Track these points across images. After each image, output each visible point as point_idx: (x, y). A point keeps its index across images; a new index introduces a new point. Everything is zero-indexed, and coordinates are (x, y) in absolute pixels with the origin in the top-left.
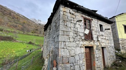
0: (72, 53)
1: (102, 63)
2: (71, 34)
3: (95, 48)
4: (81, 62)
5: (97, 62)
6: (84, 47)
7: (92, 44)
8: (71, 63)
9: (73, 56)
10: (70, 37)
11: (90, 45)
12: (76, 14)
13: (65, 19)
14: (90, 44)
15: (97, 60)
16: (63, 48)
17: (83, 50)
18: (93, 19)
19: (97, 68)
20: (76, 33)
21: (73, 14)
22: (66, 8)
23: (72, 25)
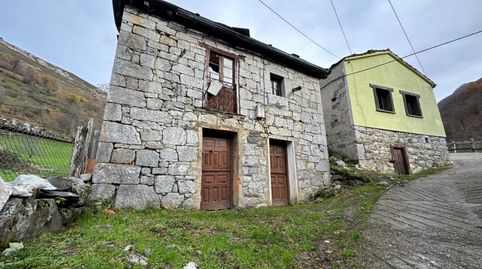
0: (152, 139)
1: (268, 183)
2: (155, 88)
3: (242, 138)
4: (183, 169)
5: (249, 178)
6: (200, 129)
7: (234, 126)
8: (142, 167)
9: (155, 150)
10: (149, 95)
11: (225, 126)
12: (181, 35)
13: (136, 46)
14: (225, 124)
15: (246, 172)
16: (119, 122)
17: (195, 137)
18: (244, 54)
19: (246, 195)
20: (175, 87)
21: (168, 35)
22: (143, 15)
23: (160, 65)
